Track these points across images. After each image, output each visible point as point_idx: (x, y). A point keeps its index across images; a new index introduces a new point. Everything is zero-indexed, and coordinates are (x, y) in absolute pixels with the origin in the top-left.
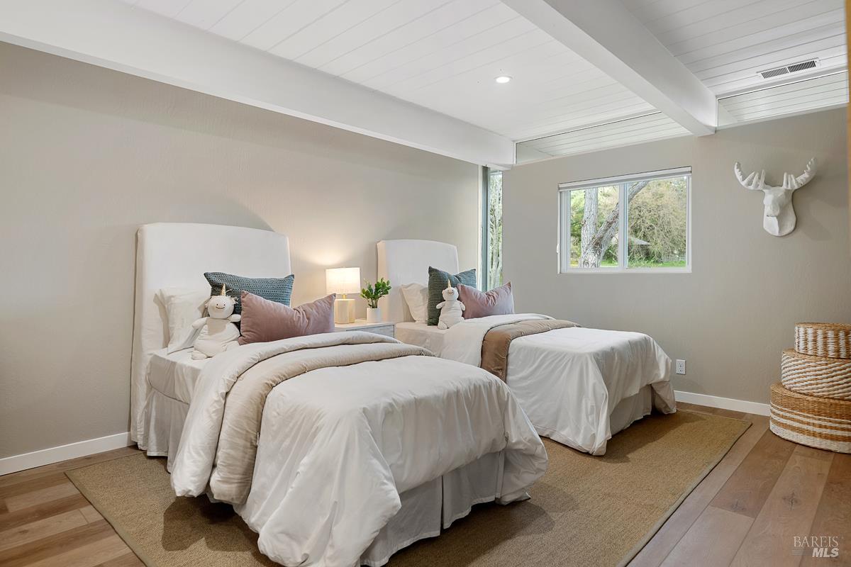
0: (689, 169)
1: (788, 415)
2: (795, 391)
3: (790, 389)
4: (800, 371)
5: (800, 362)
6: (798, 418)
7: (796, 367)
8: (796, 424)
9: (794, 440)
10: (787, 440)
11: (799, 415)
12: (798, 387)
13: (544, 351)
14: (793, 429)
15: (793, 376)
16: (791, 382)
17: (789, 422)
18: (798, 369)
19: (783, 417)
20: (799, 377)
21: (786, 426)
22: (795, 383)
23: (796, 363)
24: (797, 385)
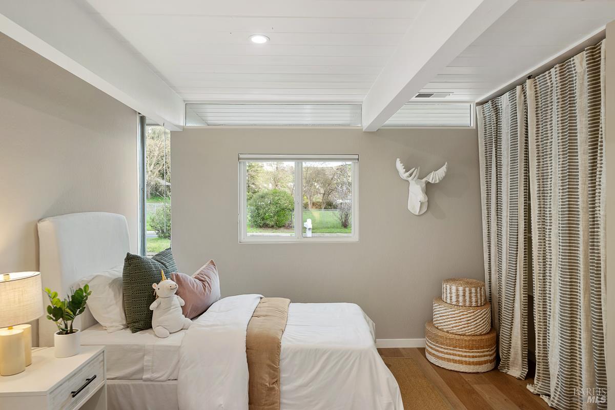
0: (356, 157)
1: (452, 352)
2: (453, 333)
3: (448, 332)
4: (456, 318)
5: (456, 312)
6: (458, 353)
7: (453, 316)
8: (457, 358)
9: (456, 370)
10: (451, 370)
11: (459, 351)
12: (455, 330)
13: (324, 352)
14: (455, 361)
15: (451, 322)
16: (449, 326)
17: (452, 357)
18: (455, 317)
19: (447, 353)
20: (456, 323)
21: (449, 360)
22: (453, 327)
23: (453, 312)
24: (454, 328)
